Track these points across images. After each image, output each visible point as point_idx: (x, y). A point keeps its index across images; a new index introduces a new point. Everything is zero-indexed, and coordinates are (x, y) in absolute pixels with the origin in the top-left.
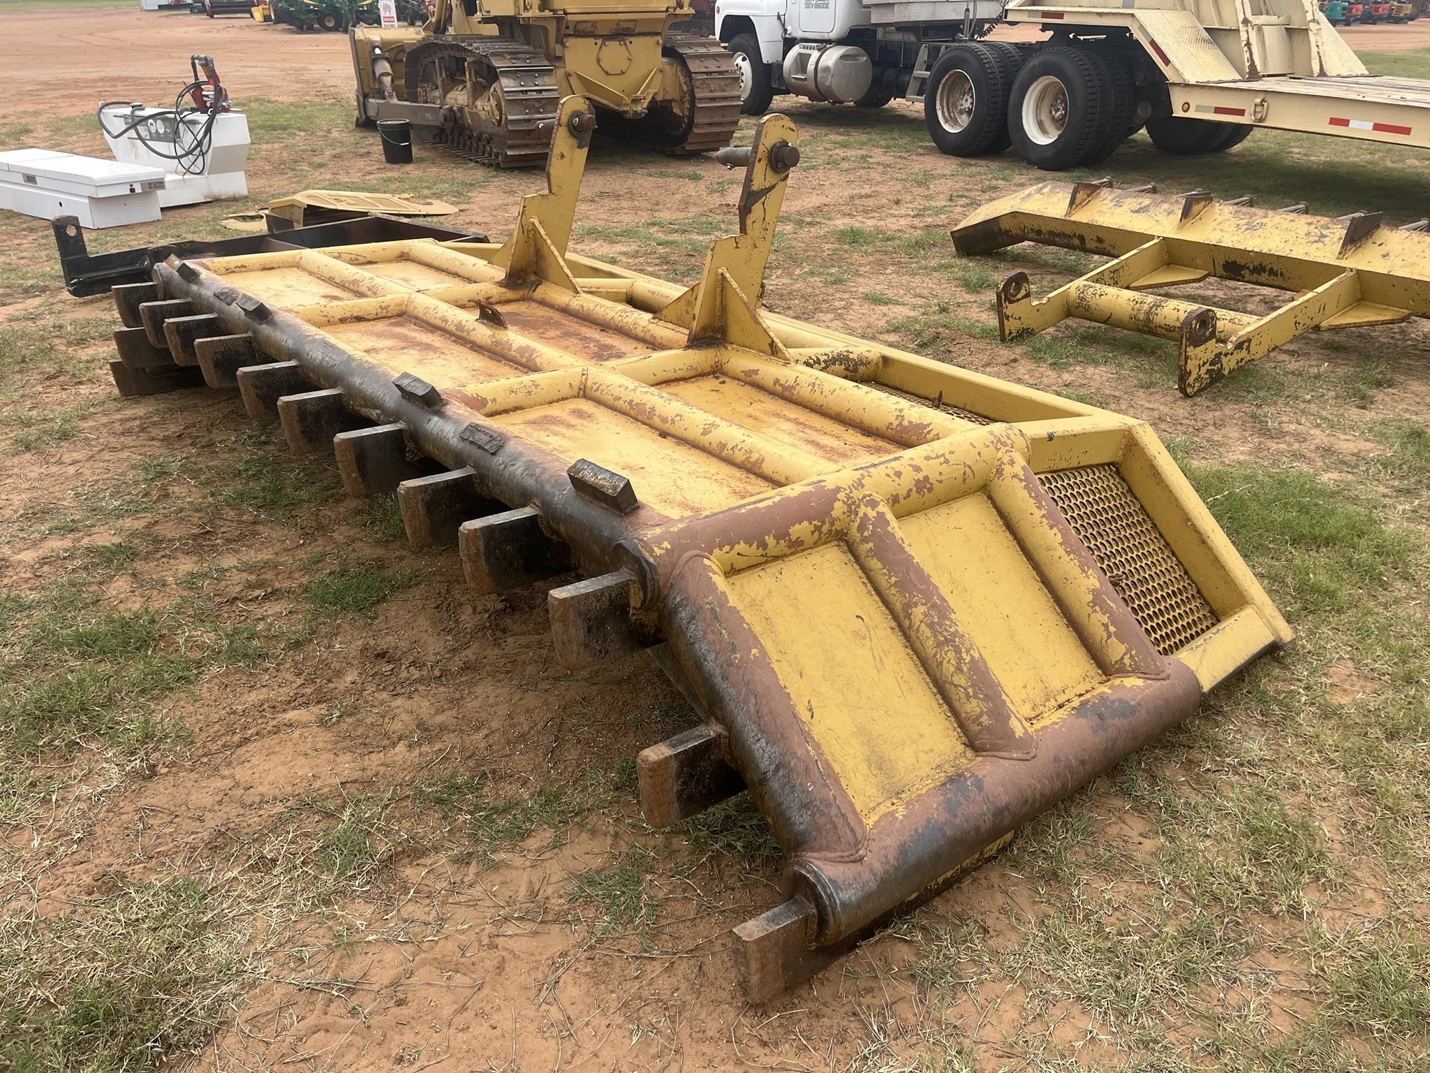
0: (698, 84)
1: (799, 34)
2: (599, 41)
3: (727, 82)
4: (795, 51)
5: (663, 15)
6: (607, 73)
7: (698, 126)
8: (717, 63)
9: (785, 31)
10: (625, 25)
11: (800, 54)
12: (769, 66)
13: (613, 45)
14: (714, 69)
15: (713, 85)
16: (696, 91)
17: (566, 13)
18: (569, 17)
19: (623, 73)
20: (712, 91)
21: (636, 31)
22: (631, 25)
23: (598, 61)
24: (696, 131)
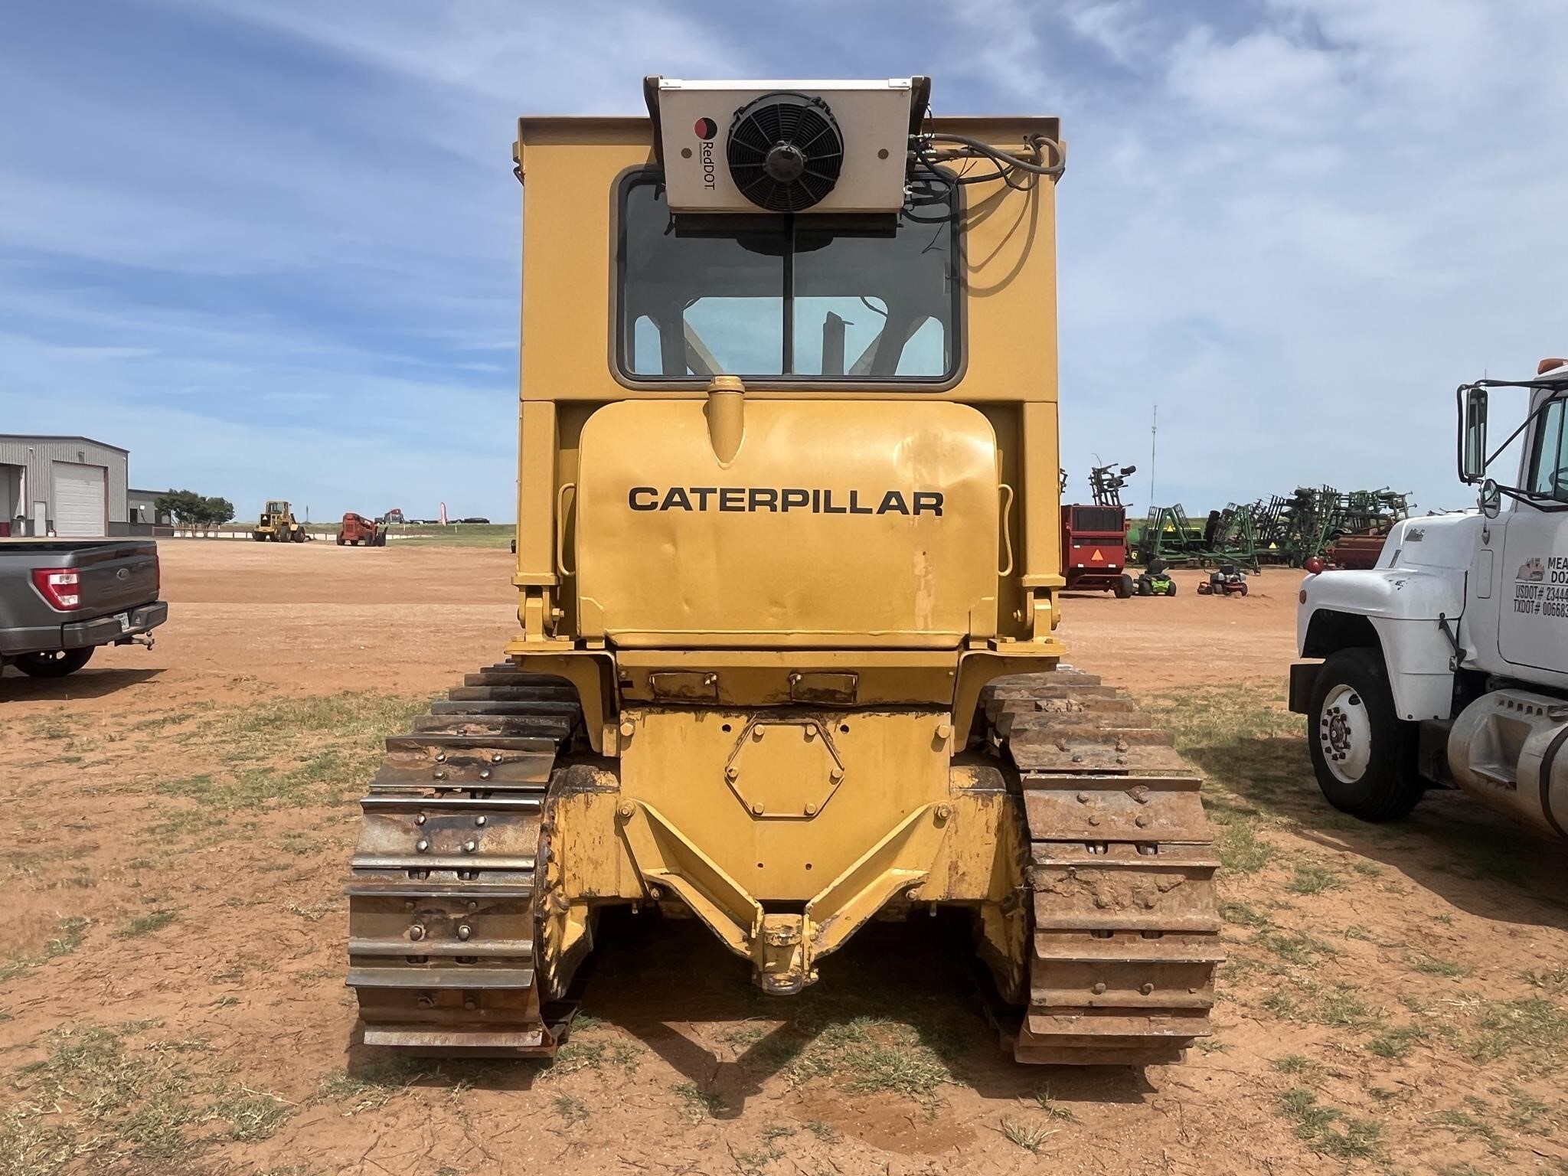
0: (1047, 879)
1: (1498, 667)
2: (739, 722)
3: (1163, 880)
4: (1483, 710)
5: (952, 660)
6: (756, 816)
7: (1043, 1010)
8: (1137, 810)
9: (1460, 654)
10: (820, 684)
11: (1498, 719)
12: (1414, 729)
13: (785, 737)
14: (1122, 828)
15: (1107, 886)
16: (1039, 899)
17: (611, 646)
18: (622, 659)
19: (809, 817)
20: (1100, 906)
21: (862, 698)
22: (837, 684)
23: (729, 780)
24: (1037, 1025)
